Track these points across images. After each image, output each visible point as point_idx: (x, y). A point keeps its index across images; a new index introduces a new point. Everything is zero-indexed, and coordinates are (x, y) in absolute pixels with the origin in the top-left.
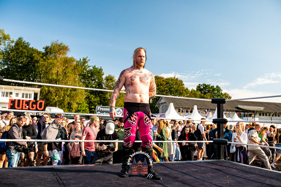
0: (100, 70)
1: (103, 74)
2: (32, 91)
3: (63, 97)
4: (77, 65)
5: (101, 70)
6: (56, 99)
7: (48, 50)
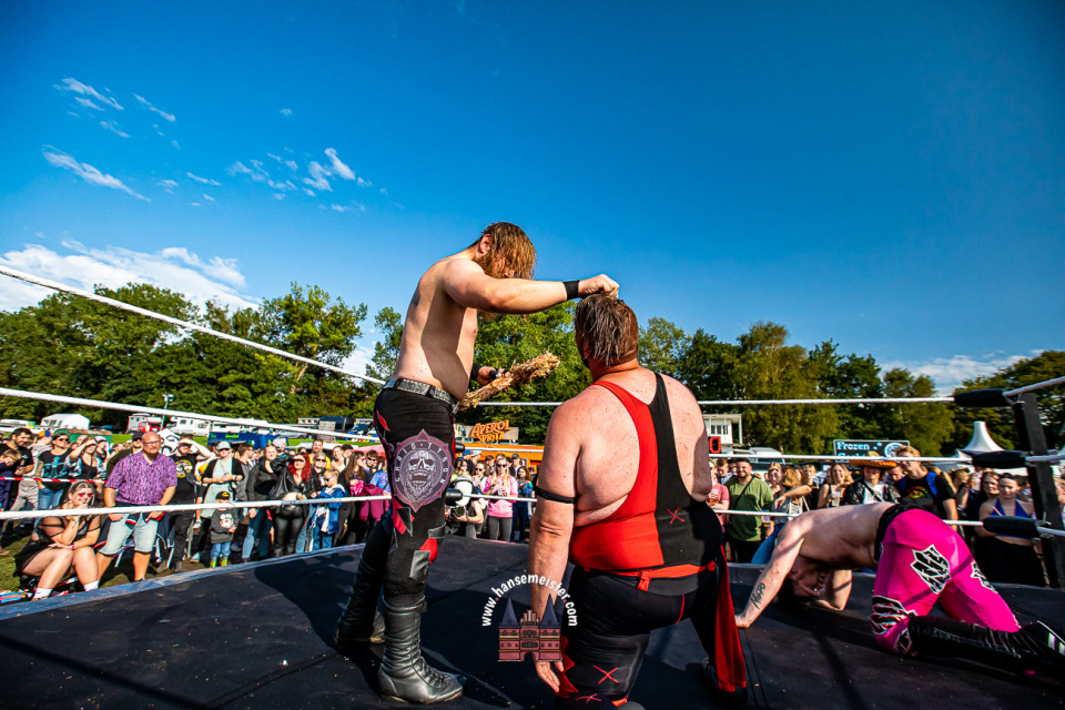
0: (868, 361)
1: (879, 370)
2: (728, 419)
3: (788, 427)
4: (811, 358)
5: (871, 361)
6: (775, 431)
7: (746, 341)
